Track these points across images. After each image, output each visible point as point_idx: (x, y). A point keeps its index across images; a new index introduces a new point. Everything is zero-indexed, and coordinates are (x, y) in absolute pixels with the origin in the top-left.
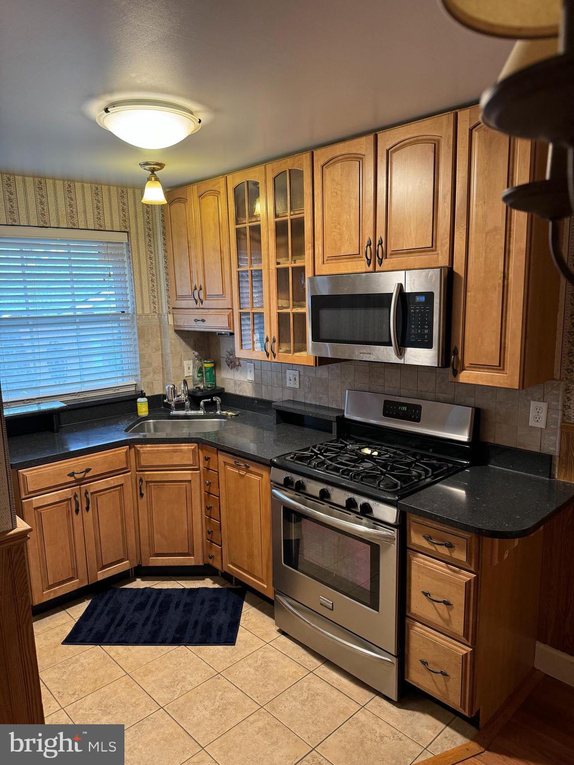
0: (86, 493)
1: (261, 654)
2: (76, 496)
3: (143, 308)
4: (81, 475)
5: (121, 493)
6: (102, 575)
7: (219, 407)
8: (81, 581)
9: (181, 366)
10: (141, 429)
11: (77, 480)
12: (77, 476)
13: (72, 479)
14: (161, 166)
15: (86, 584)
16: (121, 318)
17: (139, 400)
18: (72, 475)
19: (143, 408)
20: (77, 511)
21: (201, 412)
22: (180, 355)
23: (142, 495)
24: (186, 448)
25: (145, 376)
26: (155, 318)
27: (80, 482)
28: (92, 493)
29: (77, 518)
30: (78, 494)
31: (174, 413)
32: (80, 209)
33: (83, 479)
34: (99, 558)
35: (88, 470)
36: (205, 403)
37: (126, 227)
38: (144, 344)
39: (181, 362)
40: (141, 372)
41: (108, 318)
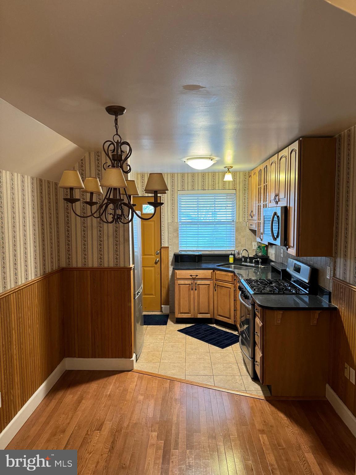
0: (196, 284)
1: (228, 353)
2: (192, 284)
3: (239, 219)
4: (194, 277)
5: (209, 287)
6: (200, 316)
7: (260, 263)
8: (191, 315)
9: (251, 244)
10: (229, 267)
11: (193, 278)
12: (193, 277)
13: (191, 277)
14: (232, 167)
15: (193, 317)
16: (232, 223)
17: (230, 256)
18: (191, 276)
19: (231, 260)
20: (192, 289)
21: (253, 265)
22: (251, 240)
23: (215, 290)
24: (230, 274)
25: (237, 247)
26: (244, 224)
27: (194, 279)
28: (198, 284)
29: (192, 292)
30: (193, 283)
31: (243, 263)
32: (217, 182)
33: (195, 278)
34: (198, 309)
35: (197, 276)
36: (255, 260)
37: (235, 188)
38: (238, 234)
39: (251, 242)
40: (236, 245)
41: (225, 223)
